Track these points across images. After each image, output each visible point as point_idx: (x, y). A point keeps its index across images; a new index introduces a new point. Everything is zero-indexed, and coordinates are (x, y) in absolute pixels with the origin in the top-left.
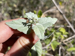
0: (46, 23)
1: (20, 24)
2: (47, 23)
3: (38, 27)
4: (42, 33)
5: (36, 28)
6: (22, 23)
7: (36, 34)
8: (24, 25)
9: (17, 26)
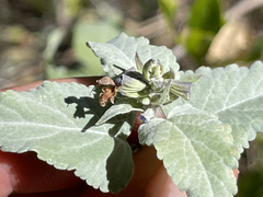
0: (243, 106)
1: (54, 119)
2: (250, 103)
3: (188, 130)
4: (215, 174)
5: (173, 135)
6: (69, 100)
7: (176, 181)
8: (79, 113)
9: (33, 131)
